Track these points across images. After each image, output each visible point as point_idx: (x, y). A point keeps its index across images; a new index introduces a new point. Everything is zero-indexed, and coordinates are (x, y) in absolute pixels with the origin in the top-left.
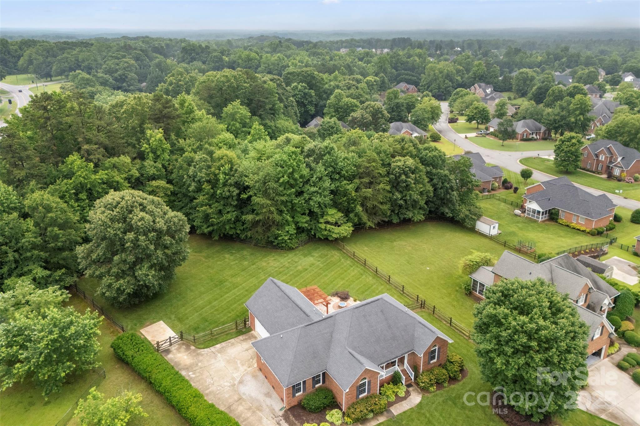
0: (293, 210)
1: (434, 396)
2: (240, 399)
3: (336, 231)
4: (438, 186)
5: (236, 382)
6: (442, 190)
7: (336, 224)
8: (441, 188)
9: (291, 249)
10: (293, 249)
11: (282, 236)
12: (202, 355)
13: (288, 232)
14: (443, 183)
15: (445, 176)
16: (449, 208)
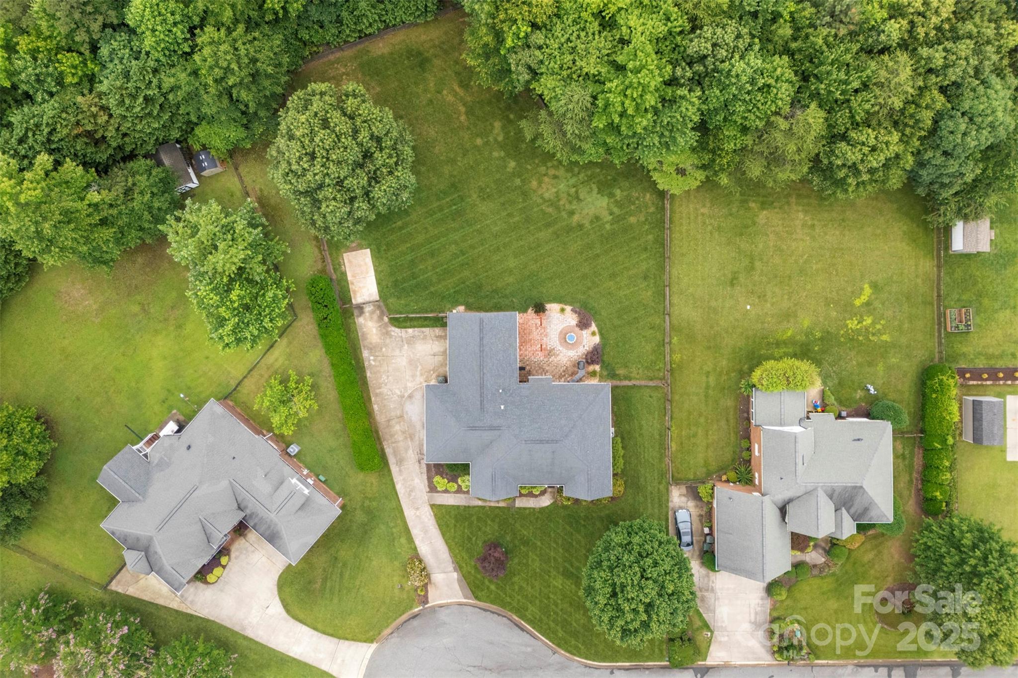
2: (401, 417)
5: (406, 395)
12: (391, 336)
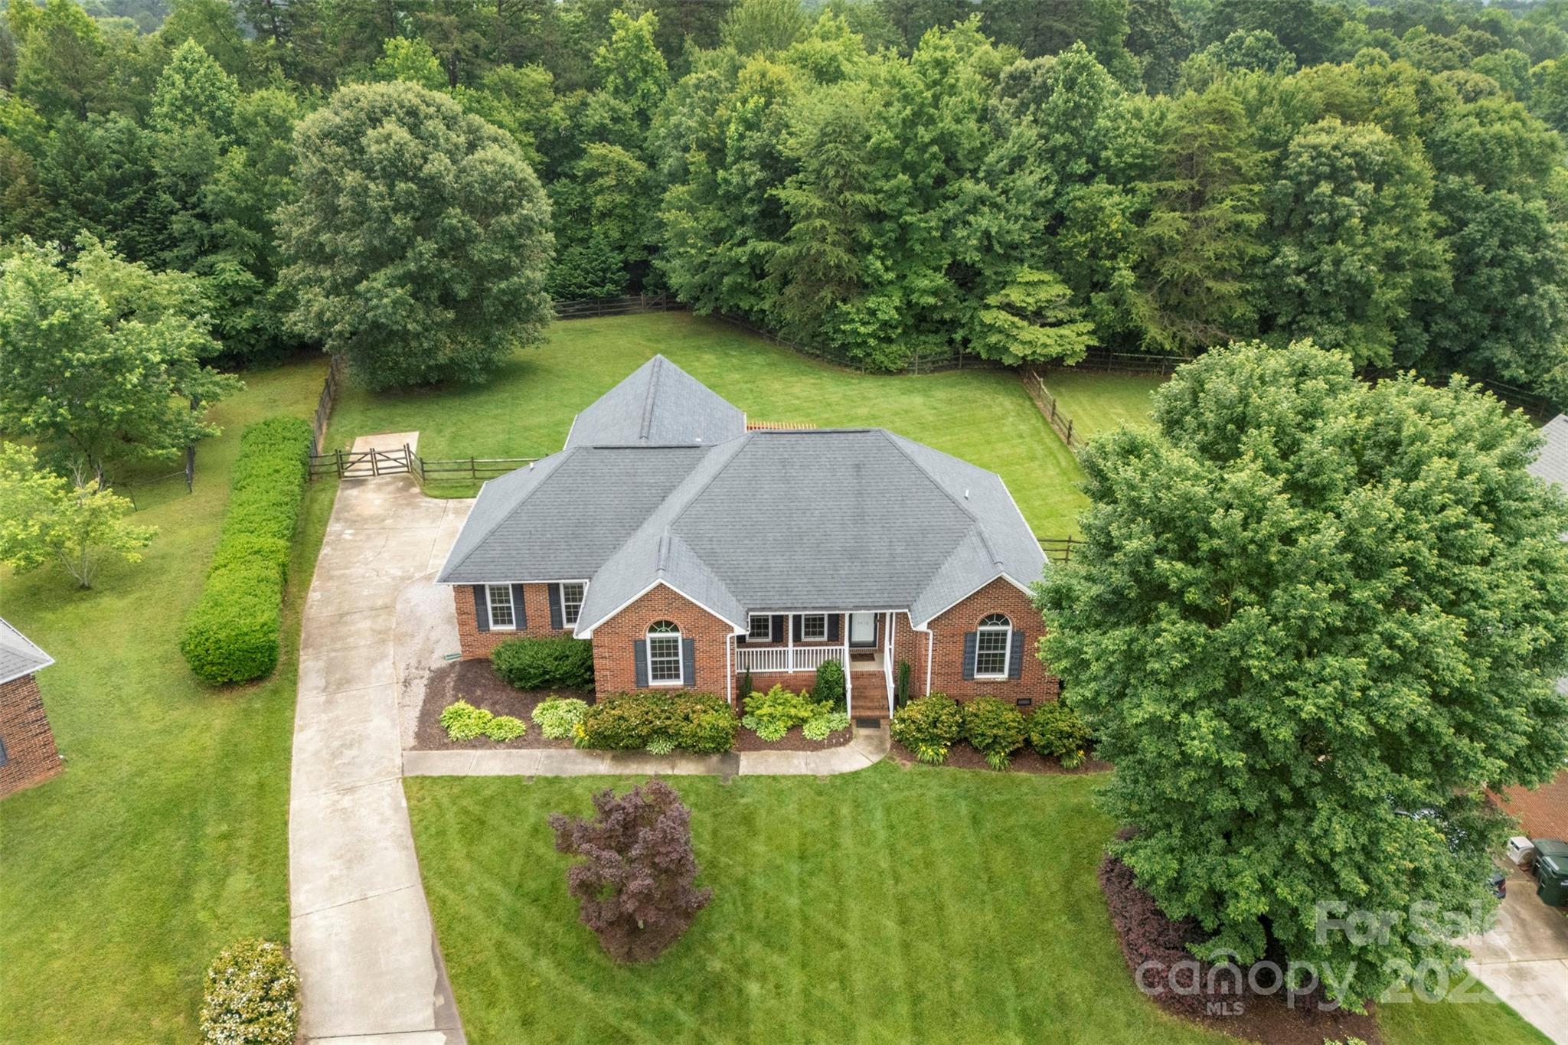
0: (901, 245)
1: (923, 775)
2: (386, 607)
3: (1025, 336)
4: (1479, 251)
5: (418, 576)
6: (1498, 272)
7: (1038, 316)
8: (1493, 263)
9: (882, 371)
10: (889, 372)
11: (853, 321)
12: (417, 507)
13: (872, 313)
14: (1504, 244)
15: (1528, 218)
16: (1520, 349)
